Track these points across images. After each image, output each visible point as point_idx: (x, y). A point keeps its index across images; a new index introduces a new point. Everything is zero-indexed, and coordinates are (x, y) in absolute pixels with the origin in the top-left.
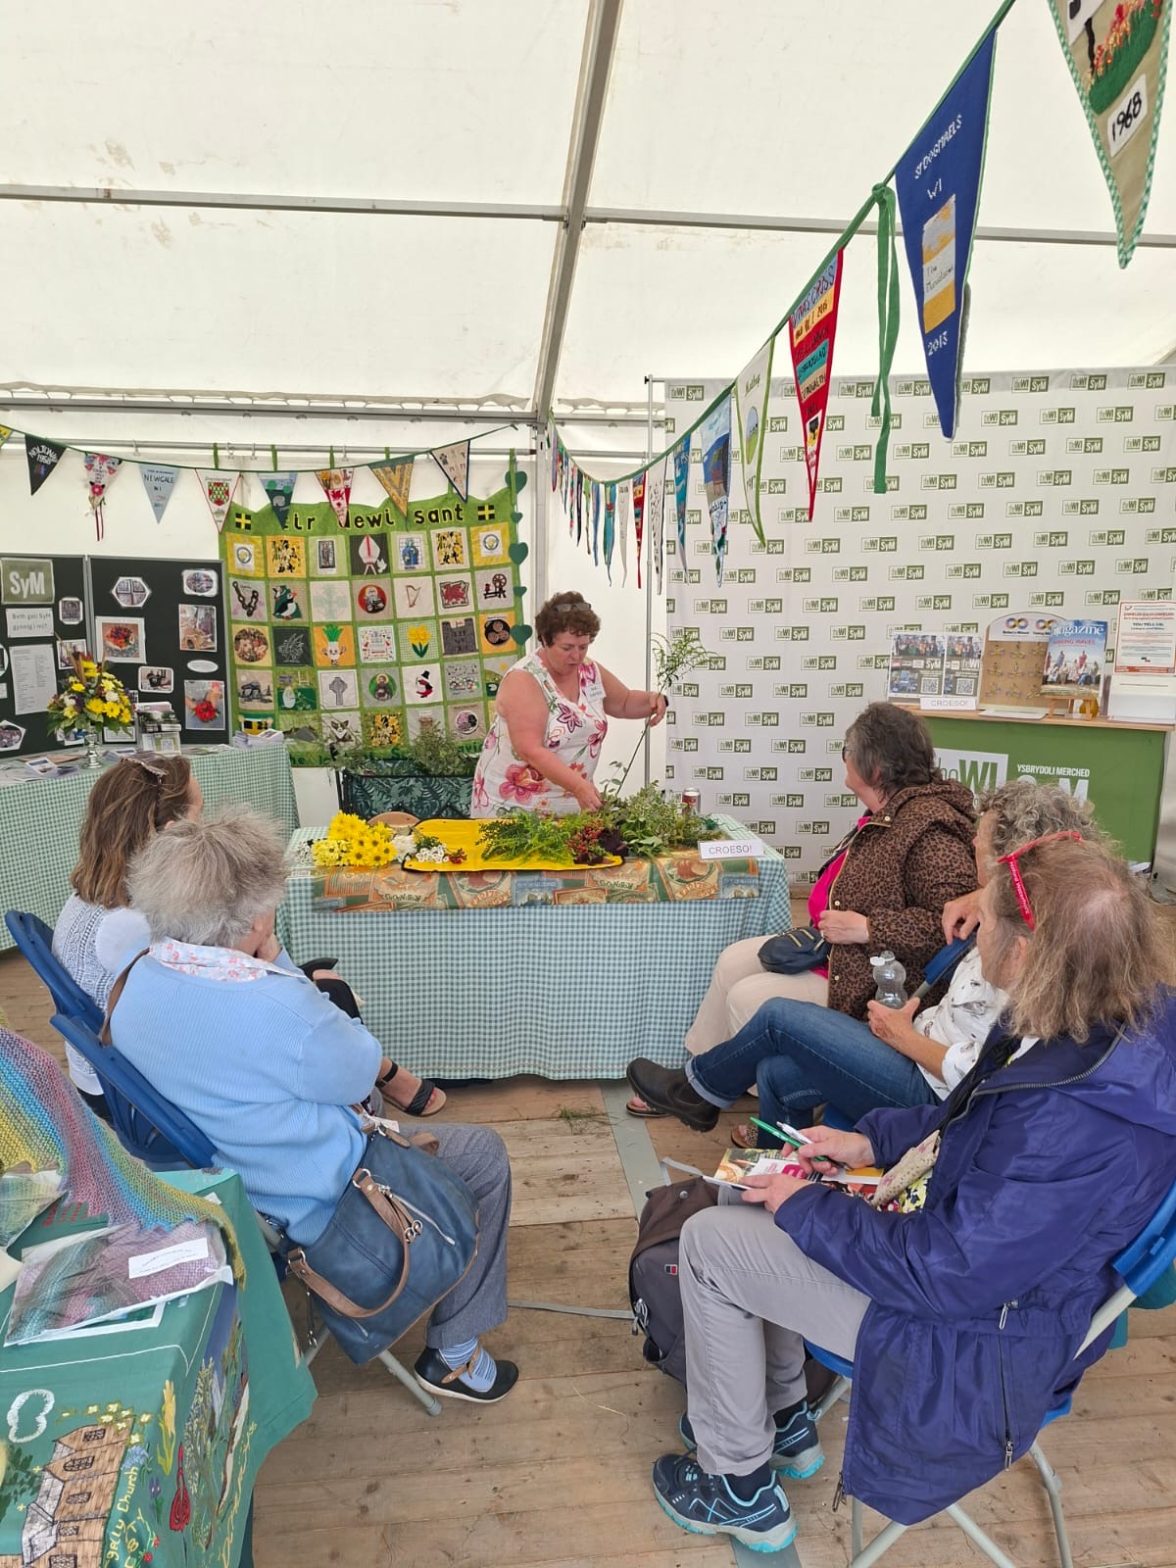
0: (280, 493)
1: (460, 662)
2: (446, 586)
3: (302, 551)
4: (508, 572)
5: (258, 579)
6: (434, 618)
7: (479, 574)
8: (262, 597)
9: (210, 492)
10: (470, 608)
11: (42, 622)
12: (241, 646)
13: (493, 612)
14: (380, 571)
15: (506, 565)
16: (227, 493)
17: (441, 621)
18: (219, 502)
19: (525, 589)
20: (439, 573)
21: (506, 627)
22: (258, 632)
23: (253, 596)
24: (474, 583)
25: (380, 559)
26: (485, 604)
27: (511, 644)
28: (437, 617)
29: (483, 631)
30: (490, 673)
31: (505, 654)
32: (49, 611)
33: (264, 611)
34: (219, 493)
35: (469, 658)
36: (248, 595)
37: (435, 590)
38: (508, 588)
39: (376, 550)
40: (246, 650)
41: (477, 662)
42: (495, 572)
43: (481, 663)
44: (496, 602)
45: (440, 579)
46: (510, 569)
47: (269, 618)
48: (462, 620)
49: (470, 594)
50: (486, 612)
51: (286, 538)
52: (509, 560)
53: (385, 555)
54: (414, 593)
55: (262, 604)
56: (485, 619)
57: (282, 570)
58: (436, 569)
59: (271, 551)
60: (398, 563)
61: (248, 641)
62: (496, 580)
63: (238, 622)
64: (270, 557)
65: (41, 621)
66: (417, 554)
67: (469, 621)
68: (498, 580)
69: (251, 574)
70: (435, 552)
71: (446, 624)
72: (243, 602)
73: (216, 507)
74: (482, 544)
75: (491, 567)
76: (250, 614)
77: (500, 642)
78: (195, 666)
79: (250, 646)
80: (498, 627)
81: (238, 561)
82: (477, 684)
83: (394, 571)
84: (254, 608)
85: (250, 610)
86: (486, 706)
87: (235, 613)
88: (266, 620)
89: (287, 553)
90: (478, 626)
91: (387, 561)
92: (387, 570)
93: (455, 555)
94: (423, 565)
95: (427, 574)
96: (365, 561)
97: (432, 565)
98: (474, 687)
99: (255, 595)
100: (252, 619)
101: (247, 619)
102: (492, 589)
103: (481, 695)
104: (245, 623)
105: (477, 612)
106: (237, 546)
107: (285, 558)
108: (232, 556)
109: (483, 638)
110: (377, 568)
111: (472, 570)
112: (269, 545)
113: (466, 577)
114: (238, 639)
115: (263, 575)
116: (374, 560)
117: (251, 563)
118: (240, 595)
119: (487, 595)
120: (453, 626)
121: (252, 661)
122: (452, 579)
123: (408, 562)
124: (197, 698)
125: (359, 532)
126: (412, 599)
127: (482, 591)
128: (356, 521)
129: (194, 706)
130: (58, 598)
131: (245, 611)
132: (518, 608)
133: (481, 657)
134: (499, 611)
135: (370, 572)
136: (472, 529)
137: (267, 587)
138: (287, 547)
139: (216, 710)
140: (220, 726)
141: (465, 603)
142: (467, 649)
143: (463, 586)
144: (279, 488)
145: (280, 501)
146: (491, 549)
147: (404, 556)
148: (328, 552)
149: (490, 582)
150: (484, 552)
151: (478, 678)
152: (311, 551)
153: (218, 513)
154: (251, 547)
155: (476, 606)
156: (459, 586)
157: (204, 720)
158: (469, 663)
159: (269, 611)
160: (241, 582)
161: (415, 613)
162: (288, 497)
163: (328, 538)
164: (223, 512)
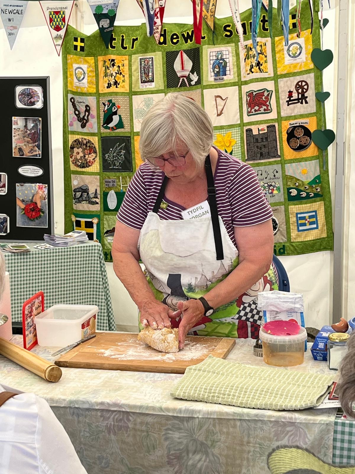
0: (105, 16)
1: (262, 168)
2: (250, 94)
3: (126, 68)
4: (310, 79)
5: (90, 94)
6: (239, 125)
7: (282, 82)
8: (94, 112)
9: (51, 20)
10: (273, 115)
12: (75, 154)
13: (295, 117)
14: (193, 83)
15: (308, 72)
16: (64, 20)
17: (245, 128)
18: (58, 29)
19: (328, 95)
20: (246, 83)
21: (307, 132)
22: (89, 141)
23: (86, 111)
24: (277, 91)
25: (192, 72)
26: (286, 111)
27: (312, 150)
28: (242, 125)
29: (285, 137)
30: (292, 178)
31: (306, 159)
33: (94, 125)
34: (57, 21)
35: (270, 163)
36: (82, 109)
37: (241, 99)
38: (311, 94)
39: (189, 64)
40: (79, 157)
41: (278, 167)
42: (298, 78)
43: (283, 169)
44: (299, 109)
45: (246, 89)
46: (312, 75)
47: (99, 129)
48: (264, 126)
49: (273, 101)
50: (288, 118)
51: (113, 57)
52: (312, 66)
53: (197, 68)
54: (223, 103)
55: (93, 117)
56: (286, 125)
57: (109, 86)
58: (243, 79)
59: (101, 69)
60: (209, 76)
61: (80, 150)
62: (299, 86)
63: (73, 133)
64: (102, 75)
66: (225, 66)
67: (271, 128)
68: (301, 87)
69: (85, 90)
70: (242, 64)
71: (249, 131)
72: (78, 115)
73: (55, 33)
74: (285, 52)
75: (294, 74)
76: (83, 126)
77: (301, 148)
78: (27, 171)
79: (81, 154)
80: (300, 133)
81: (75, 80)
82: (278, 189)
83: (204, 83)
84: (87, 121)
85: (84, 122)
86: (286, 211)
87: (72, 125)
88: (96, 131)
89: (113, 70)
90: (280, 132)
91: (199, 74)
92: (199, 82)
93: (258, 64)
94: (231, 76)
95: (234, 84)
96: (179, 75)
97: (239, 75)
98: (275, 192)
99: (88, 109)
100: (85, 130)
101: (80, 130)
102: (295, 96)
103: (282, 200)
104: (78, 133)
105: (280, 119)
106: (75, 66)
107: (112, 75)
108: (71, 75)
109: (285, 144)
110: (190, 80)
111: (276, 78)
112: (100, 64)
113: (270, 86)
114: (72, 148)
115: (95, 91)
116: (186, 73)
117: (85, 81)
118: (76, 109)
119: (290, 101)
120: (255, 132)
121: (83, 167)
122: (255, 87)
123: (217, 74)
124: (26, 199)
125: (174, 48)
126: (220, 108)
127: (284, 97)
128: (172, 38)
129: (23, 206)
131: (80, 124)
132: (320, 113)
133: (283, 163)
134: (302, 116)
135: (183, 84)
136: (277, 39)
137: (98, 102)
138: (113, 65)
139: (41, 210)
140: (43, 223)
141: (268, 111)
142: (269, 155)
143: (266, 94)
144: (105, 11)
145: (105, 23)
146: (294, 57)
147: (214, 68)
148: (149, 68)
149: (293, 89)
150: (288, 60)
151: (279, 183)
152: (134, 68)
153: (58, 37)
154: (85, 67)
155: (279, 113)
156: (262, 94)
157: (31, 219)
158: (270, 169)
159: (99, 123)
160: (77, 98)
161: (222, 121)
162: (112, 19)
163: (148, 56)
164: (60, 37)
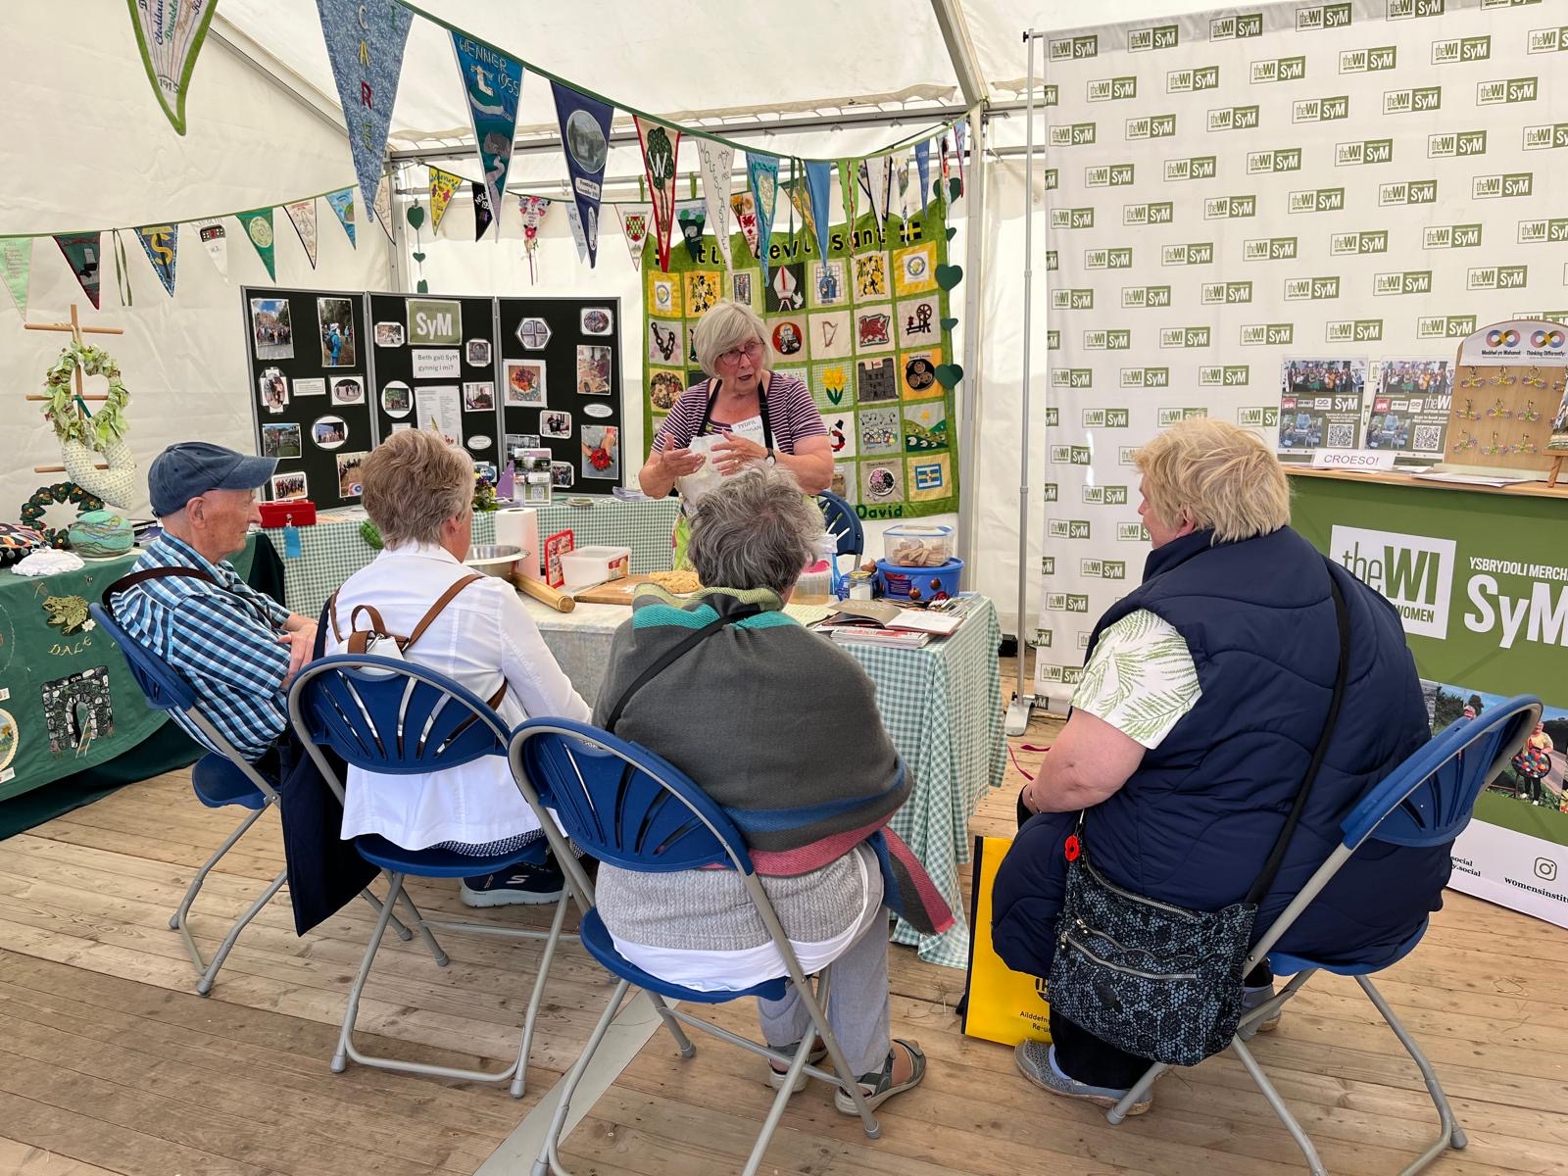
0: (692, 223)
1: (875, 410)
2: (863, 321)
3: (718, 286)
4: (934, 302)
5: (675, 319)
6: (850, 358)
7: (900, 306)
8: (679, 340)
9: (628, 227)
10: (890, 346)
11: (448, 364)
12: (656, 391)
13: (916, 349)
14: (797, 306)
15: (931, 293)
16: (643, 227)
17: (858, 362)
18: (636, 238)
19: (955, 321)
20: (859, 306)
21: (929, 368)
22: (674, 377)
23: (671, 339)
24: (895, 318)
25: (796, 292)
26: (906, 341)
27: (935, 389)
28: (854, 357)
29: (904, 373)
30: (911, 423)
31: (928, 401)
32: (456, 353)
33: (679, 356)
34: (636, 229)
35: (886, 405)
36: (665, 336)
37: (853, 326)
38: (934, 320)
39: (792, 283)
40: (661, 395)
41: (896, 410)
42: (921, 301)
43: (901, 412)
44: (920, 339)
45: (859, 314)
46: (936, 297)
47: (686, 361)
48: (879, 360)
49: (890, 329)
50: (908, 350)
51: (702, 273)
52: (936, 286)
53: (801, 288)
54: (832, 330)
55: (678, 347)
56: (906, 359)
57: (698, 309)
58: (856, 302)
59: (688, 288)
60: (815, 296)
61: (663, 386)
62: (921, 311)
63: (655, 366)
64: (688, 295)
65: (446, 363)
66: (834, 286)
67: (888, 362)
68: (923, 312)
69: (669, 315)
70: (855, 282)
71: (862, 365)
72: (661, 345)
73: (633, 243)
74: (906, 269)
75: (916, 296)
76: (667, 358)
77: (922, 386)
78: (594, 410)
79: (665, 392)
80: (921, 368)
81: (658, 302)
82: (895, 436)
83: (810, 306)
84: (671, 351)
85: (667, 353)
86: (904, 463)
87: (653, 356)
88: (682, 364)
89: (702, 290)
90: (899, 368)
91: (803, 295)
92: (803, 305)
93: (873, 283)
94: (841, 298)
95: (844, 308)
96: (780, 296)
97: (851, 296)
98: (892, 440)
99: (672, 337)
100: (669, 363)
101: (664, 362)
102: (916, 323)
103: (900, 451)
104: (661, 366)
105: (898, 351)
106: (657, 284)
107: (701, 296)
108: (653, 295)
109: (904, 382)
110: (793, 303)
111: (894, 301)
112: (687, 282)
113: (887, 310)
114: (653, 384)
115: (680, 315)
116: (789, 294)
117: (669, 303)
118: (658, 337)
119: (910, 330)
120: (868, 367)
121: (667, 407)
122: (869, 312)
123: (825, 295)
124: (592, 445)
125: (775, 263)
126: (829, 337)
127: (904, 324)
128: (772, 251)
129: (589, 453)
130: (465, 339)
131: (663, 355)
132: (946, 344)
133: (901, 405)
134: (923, 348)
135: (785, 308)
136: (895, 252)
137: (684, 329)
138: (702, 283)
141: (884, 341)
142: (885, 396)
143: (882, 320)
144: (692, 217)
145: (692, 231)
146: (916, 274)
147: (821, 287)
148: (745, 286)
149: (914, 314)
150: (908, 278)
151: (896, 430)
152: (726, 287)
153: (636, 249)
154: (668, 285)
155: (897, 344)
156: (877, 320)
158: (886, 412)
159: (685, 354)
160: (660, 324)
161: (832, 353)
162: (700, 226)
163: (744, 271)
164: (639, 248)
